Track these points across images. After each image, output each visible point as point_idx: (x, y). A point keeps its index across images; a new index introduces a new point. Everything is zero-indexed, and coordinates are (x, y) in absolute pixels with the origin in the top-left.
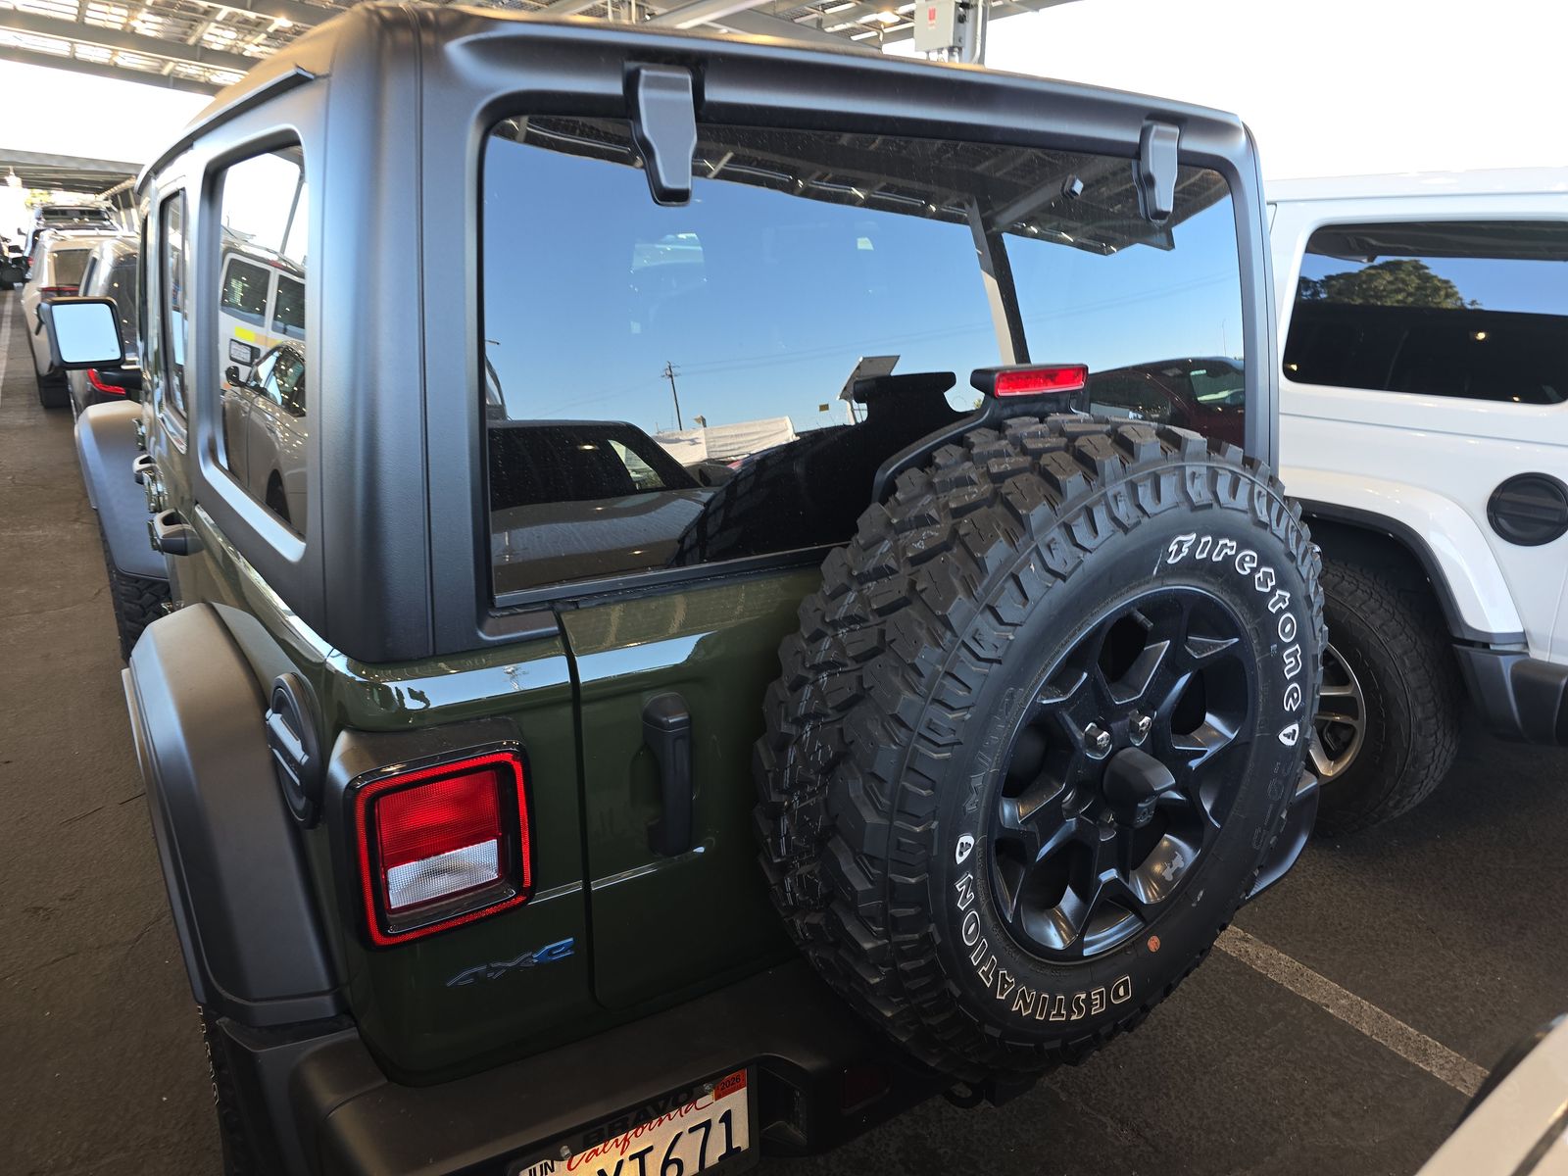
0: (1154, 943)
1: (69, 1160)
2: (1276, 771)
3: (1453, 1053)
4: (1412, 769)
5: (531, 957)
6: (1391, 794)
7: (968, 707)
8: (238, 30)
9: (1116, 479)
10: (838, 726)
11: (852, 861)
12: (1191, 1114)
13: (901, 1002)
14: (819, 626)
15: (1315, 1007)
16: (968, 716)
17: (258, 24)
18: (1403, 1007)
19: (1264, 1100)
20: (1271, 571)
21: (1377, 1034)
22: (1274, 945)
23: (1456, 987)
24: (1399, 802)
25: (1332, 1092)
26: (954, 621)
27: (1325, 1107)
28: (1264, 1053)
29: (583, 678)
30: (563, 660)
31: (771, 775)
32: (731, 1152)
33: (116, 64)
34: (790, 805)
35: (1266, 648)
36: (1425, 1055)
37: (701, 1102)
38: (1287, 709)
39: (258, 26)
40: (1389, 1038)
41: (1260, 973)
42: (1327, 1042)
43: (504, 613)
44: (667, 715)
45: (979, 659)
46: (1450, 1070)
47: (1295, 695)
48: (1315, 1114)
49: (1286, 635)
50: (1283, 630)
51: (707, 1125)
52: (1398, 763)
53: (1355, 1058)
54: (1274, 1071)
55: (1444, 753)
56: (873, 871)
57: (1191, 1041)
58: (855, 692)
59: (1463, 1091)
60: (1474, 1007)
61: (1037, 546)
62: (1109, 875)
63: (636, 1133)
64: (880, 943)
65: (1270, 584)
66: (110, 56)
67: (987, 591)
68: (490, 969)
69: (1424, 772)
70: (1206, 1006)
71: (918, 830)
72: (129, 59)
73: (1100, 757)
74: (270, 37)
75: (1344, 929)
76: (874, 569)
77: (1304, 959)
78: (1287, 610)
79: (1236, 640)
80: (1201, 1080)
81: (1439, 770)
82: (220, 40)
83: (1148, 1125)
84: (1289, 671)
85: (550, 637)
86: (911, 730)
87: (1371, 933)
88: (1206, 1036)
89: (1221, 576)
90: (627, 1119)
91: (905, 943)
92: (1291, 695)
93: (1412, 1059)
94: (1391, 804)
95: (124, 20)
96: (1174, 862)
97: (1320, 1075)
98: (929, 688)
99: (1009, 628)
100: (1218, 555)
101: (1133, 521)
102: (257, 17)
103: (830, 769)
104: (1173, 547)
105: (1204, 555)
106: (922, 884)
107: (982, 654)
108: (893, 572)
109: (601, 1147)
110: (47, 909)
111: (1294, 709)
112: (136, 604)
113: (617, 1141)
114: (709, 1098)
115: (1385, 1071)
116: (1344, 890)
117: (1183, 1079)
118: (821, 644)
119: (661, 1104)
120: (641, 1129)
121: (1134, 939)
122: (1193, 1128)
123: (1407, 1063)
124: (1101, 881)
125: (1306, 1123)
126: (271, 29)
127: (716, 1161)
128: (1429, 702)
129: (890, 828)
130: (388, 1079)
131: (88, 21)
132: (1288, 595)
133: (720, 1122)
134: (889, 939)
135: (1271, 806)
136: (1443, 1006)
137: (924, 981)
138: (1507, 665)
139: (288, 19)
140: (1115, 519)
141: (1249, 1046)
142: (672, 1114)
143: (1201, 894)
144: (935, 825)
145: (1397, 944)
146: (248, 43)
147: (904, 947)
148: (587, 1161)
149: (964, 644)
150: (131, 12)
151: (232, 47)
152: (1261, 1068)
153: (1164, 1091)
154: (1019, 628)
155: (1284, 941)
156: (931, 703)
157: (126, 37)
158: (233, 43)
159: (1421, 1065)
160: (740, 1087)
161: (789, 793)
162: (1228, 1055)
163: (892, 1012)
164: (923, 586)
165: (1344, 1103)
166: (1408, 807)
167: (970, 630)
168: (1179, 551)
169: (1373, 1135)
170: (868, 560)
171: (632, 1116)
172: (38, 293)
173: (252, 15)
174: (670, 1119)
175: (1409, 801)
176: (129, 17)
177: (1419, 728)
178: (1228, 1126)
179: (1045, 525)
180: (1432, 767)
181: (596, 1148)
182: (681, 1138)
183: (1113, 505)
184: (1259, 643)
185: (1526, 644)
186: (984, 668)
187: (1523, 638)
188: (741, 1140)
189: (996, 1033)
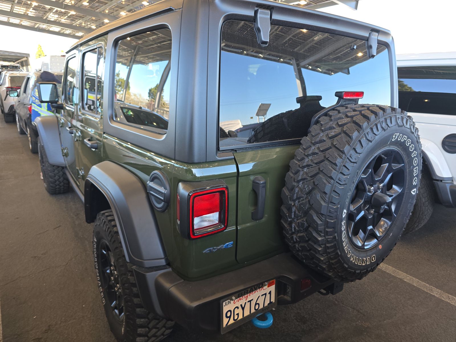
0: (380, 247)
1: (59, 322)
2: (410, 201)
3: (439, 290)
4: (422, 216)
5: (223, 246)
6: (416, 223)
7: (348, 175)
8: (59, 15)
9: (382, 117)
10: (312, 181)
11: (316, 216)
12: (372, 306)
13: (325, 256)
14: (303, 156)
15: (401, 279)
16: (348, 177)
17: (65, 13)
18: (424, 279)
19: (391, 302)
20: (414, 145)
21: (418, 286)
22: (387, 264)
23: (437, 274)
24: (418, 225)
25: (409, 300)
26: (346, 151)
27: (407, 304)
28: (389, 291)
29: (240, 171)
30: (235, 166)
31: (289, 197)
32: (271, 303)
33: (21, 24)
34: (295, 204)
35: (410, 167)
36: (432, 291)
37: (264, 288)
38: (414, 184)
39: (65, 14)
40: (422, 287)
41: (384, 271)
42: (405, 288)
43: (221, 152)
44: (260, 181)
45: (351, 162)
46: (439, 294)
47: (416, 181)
48: (405, 306)
49: (415, 164)
50: (414, 163)
51: (265, 294)
52: (418, 214)
53: (414, 292)
54: (392, 295)
55: (430, 211)
56: (323, 218)
57: (369, 288)
58: (318, 171)
59: (443, 300)
60: (443, 279)
61: (365, 133)
62: (371, 227)
63: (249, 295)
64: (323, 238)
65: (413, 149)
66: (19, 22)
67: (353, 144)
68: (214, 249)
69: (425, 217)
70: (371, 279)
71: (335, 207)
72: (25, 23)
73: (370, 194)
74: (69, 17)
75: (405, 260)
76: (319, 141)
77: (396, 267)
78: (416, 157)
79: (403, 164)
80: (373, 298)
81: (428, 217)
82: (53, 18)
83: (361, 309)
84: (415, 174)
85: (232, 159)
86: (335, 180)
87: (412, 261)
88: (373, 287)
89: (402, 146)
90: (248, 290)
91: (329, 238)
92: (415, 181)
93: (429, 292)
94: (416, 226)
95: (25, 11)
96: (384, 225)
97: (405, 296)
98: (339, 169)
99: (358, 154)
100: (403, 140)
101: (386, 128)
102: (65, 11)
103: (310, 193)
104: (394, 136)
105: (400, 140)
106: (335, 222)
107: (352, 161)
108: (324, 141)
109: (241, 298)
110: (38, 257)
111: (415, 184)
112: (53, 174)
113: (245, 297)
114: (266, 287)
115: (422, 295)
116: (403, 250)
117: (368, 297)
118: (305, 160)
119: (256, 287)
120: (250, 294)
121: (376, 245)
122: (373, 309)
123: (427, 293)
124: (368, 229)
125: (403, 308)
126: (69, 15)
127: (267, 305)
128: (426, 197)
129: (328, 207)
130: (184, 280)
131: (14, 11)
132: (416, 153)
133: (269, 294)
134: (325, 237)
135: (408, 211)
136: (435, 279)
137: (332, 250)
138: (448, 186)
139: (75, 12)
140: (382, 127)
141: (385, 289)
142: (258, 290)
143: (391, 234)
144: (339, 206)
145: (420, 263)
146: (62, 19)
147: (328, 240)
148: (238, 301)
149: (348, 158)
150: (27, 9)
151: (57, 20)
152: (389, 295)
153: (364, 300)
154: (361, 154)
155: (389, 263)
156: (340, 174)
157: (25, 16)
158: (57, 19)
159: (431, 293)
160: (274, 284)
161: (294, 201)
162: (379, 292)
163: (323, 258)
164: (336, 143)
165: (412, 303)
166: (420, 227)
167: (349, 154)
168: (395, 137)
169: (422, 311)
170: (317, 138)
171: (249, 289)
172: (5, 89)
173: (63, 10)
174: (257, 292)
175: (420, 225)
176: (26, 10)
177: (424, 204)
178: (382, 309)
179: (366, 128)
180: (427, 216)
181: (240, 298)
182: (260, 297)
183: (382, 124)
184: (408, 166)
185: (453, 181)
186: (352, 164)
187: (452, 179)
188: (273, 300)
189: (347, 266)
